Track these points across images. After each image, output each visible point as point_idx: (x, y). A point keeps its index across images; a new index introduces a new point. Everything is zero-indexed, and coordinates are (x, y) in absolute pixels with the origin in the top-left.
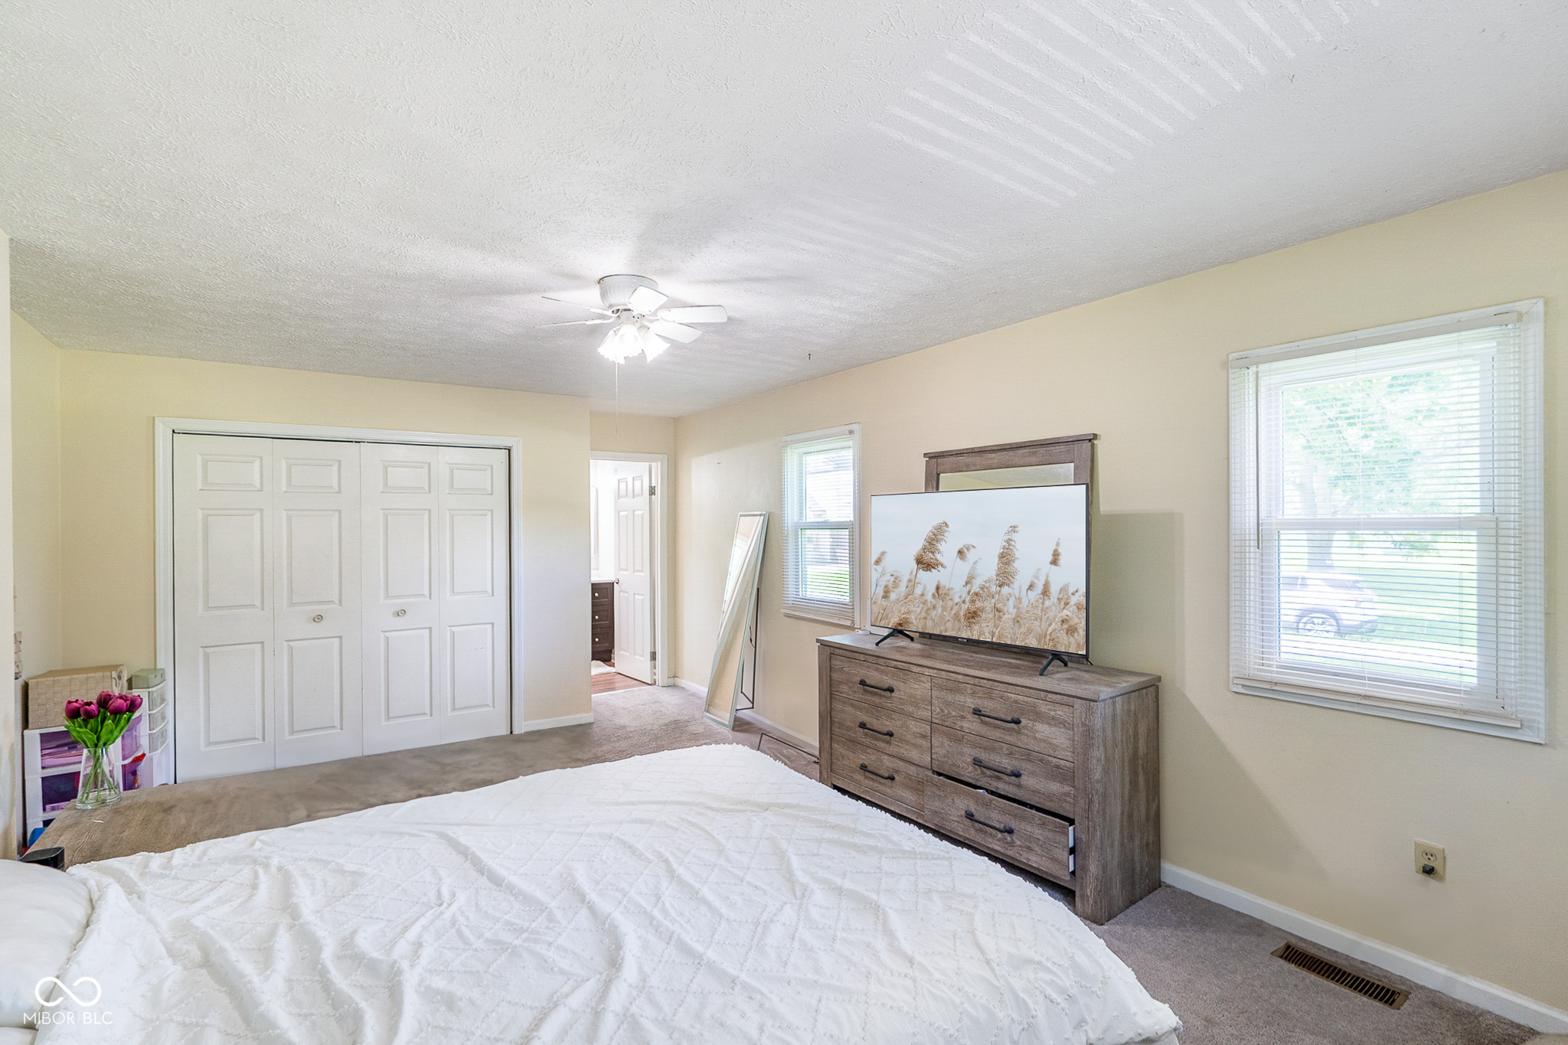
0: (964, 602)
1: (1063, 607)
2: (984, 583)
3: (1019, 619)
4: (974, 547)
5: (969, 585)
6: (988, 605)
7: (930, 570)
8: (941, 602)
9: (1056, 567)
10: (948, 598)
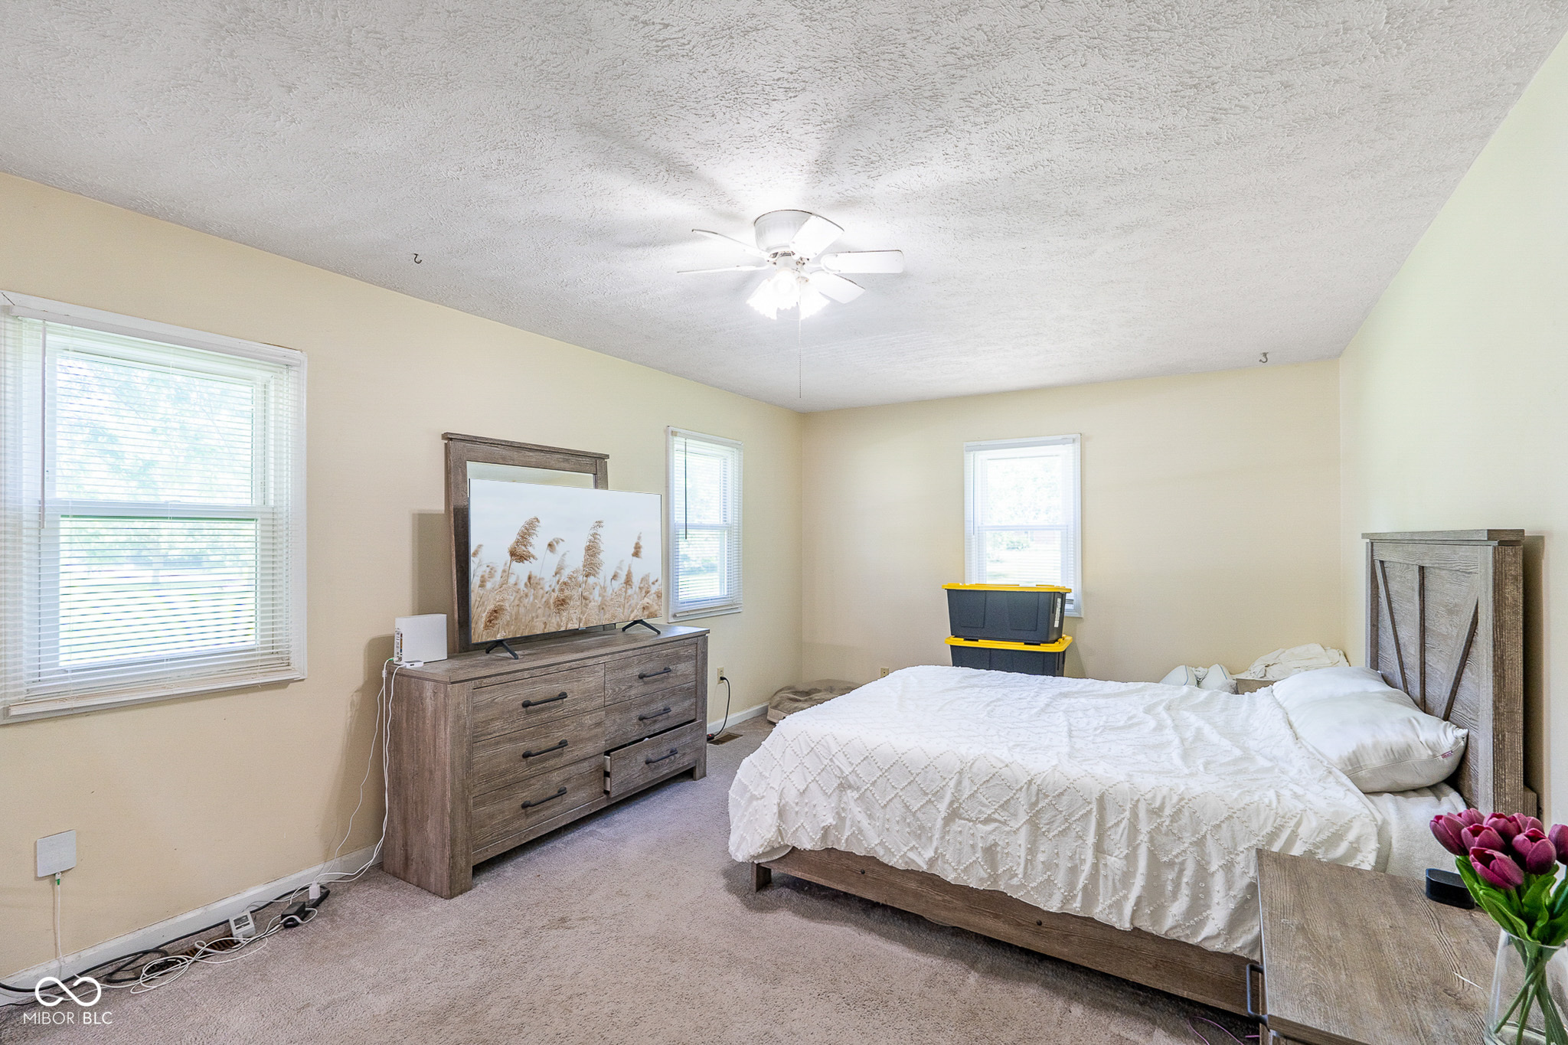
0: (553, 591)
1: (643, 595)
2: (572, 573)
3: (604, 606)
4: (563, 540)
5: (558, 575)
6: (576, 593)
7: (522, 562)
8: (532, 590)
9: (637, 559)
10: (539, 587)
